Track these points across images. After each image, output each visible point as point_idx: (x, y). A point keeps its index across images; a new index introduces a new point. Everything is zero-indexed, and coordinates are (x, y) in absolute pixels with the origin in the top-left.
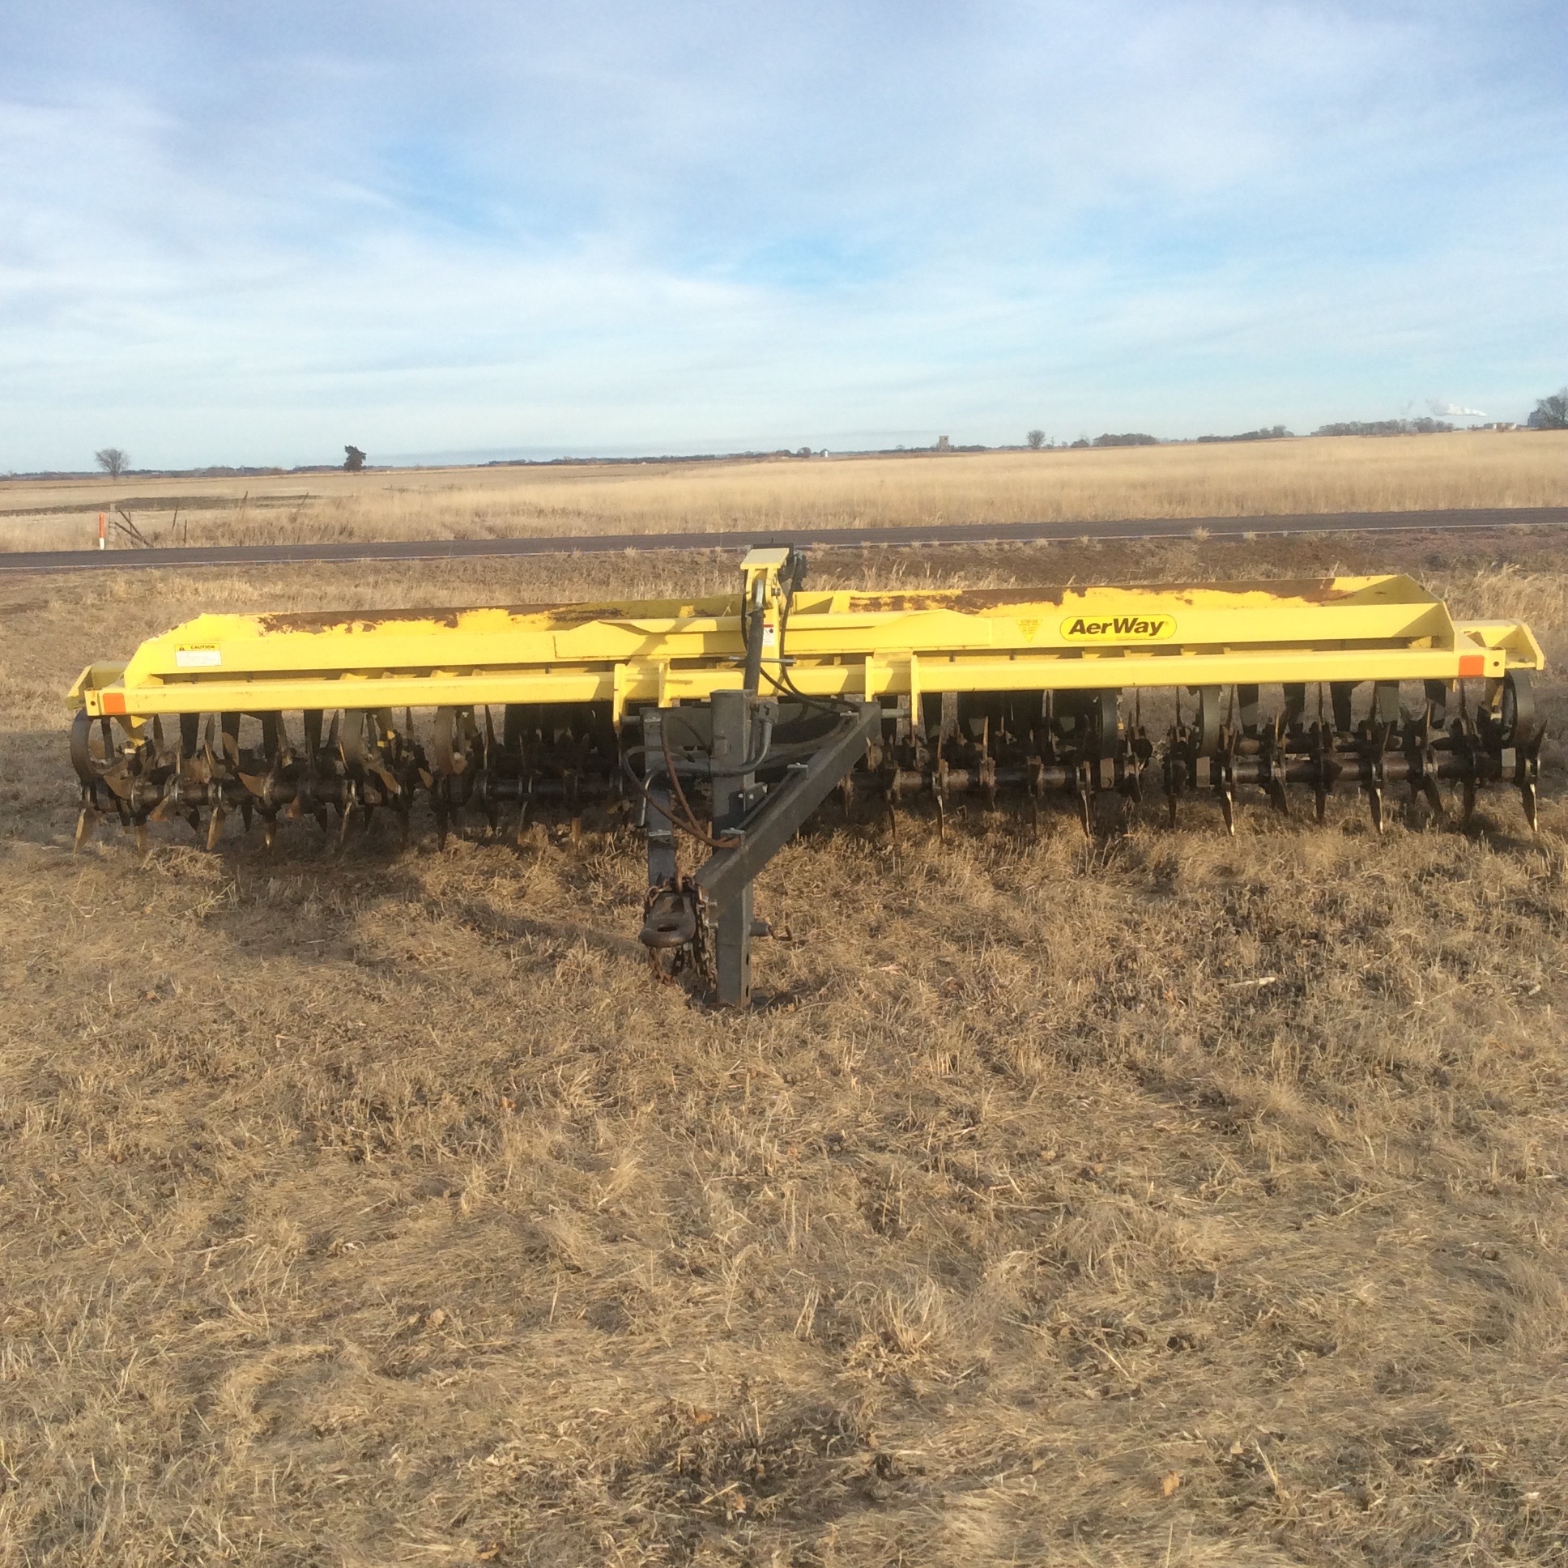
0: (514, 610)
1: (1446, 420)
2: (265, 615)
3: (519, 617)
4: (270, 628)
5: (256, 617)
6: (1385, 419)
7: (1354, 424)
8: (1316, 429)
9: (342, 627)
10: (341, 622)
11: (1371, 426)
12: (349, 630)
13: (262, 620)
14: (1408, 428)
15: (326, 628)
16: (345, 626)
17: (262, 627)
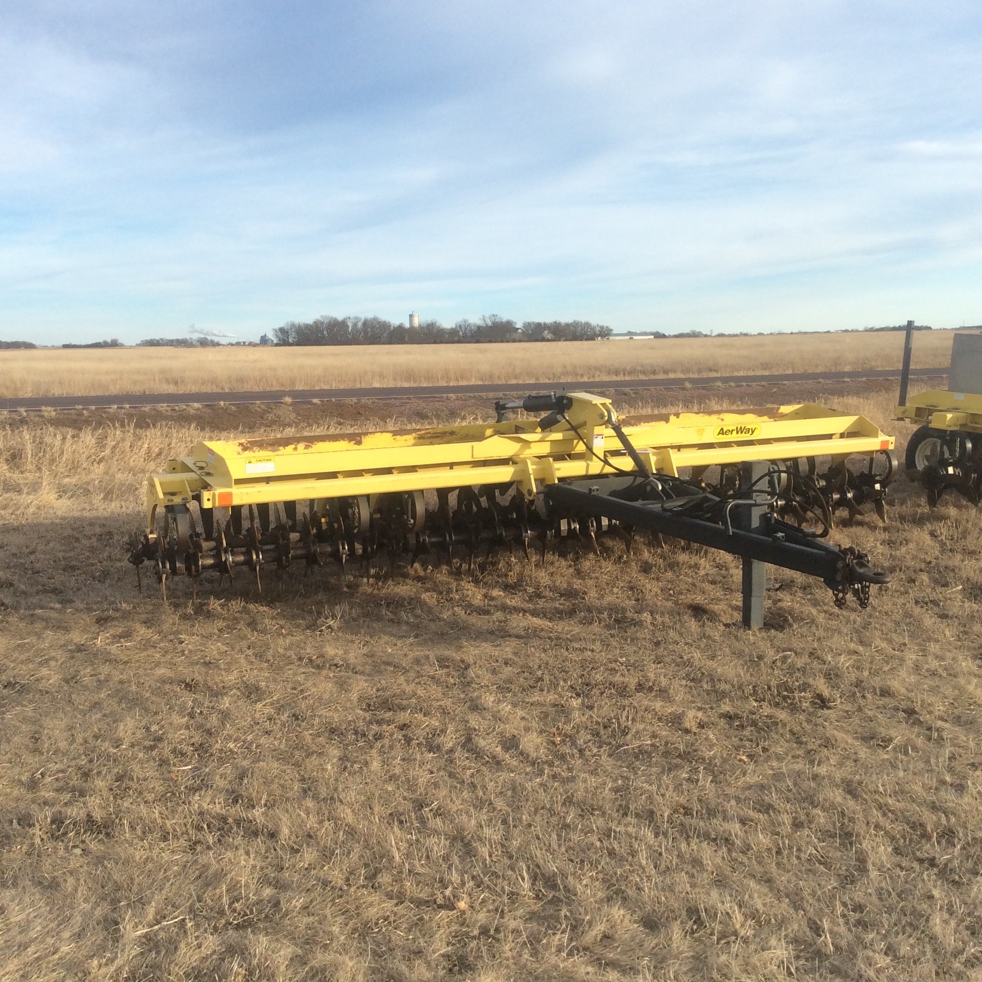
0: (395, 433)
1: (216, 339)
2: (243, 441)
3: (398, 437)
4: (245, 449)
5: (237, 442)
6: (180, 337)
7: (162, 339)
8: (139, 342)
9: (291, 447)
10: (291, 444)
11: (172, 341)
12: (295, 449)
13: (241, 444)
14: (194, 343)
15: (281, 448)
16: (293, 446)
17: (240, 449)
